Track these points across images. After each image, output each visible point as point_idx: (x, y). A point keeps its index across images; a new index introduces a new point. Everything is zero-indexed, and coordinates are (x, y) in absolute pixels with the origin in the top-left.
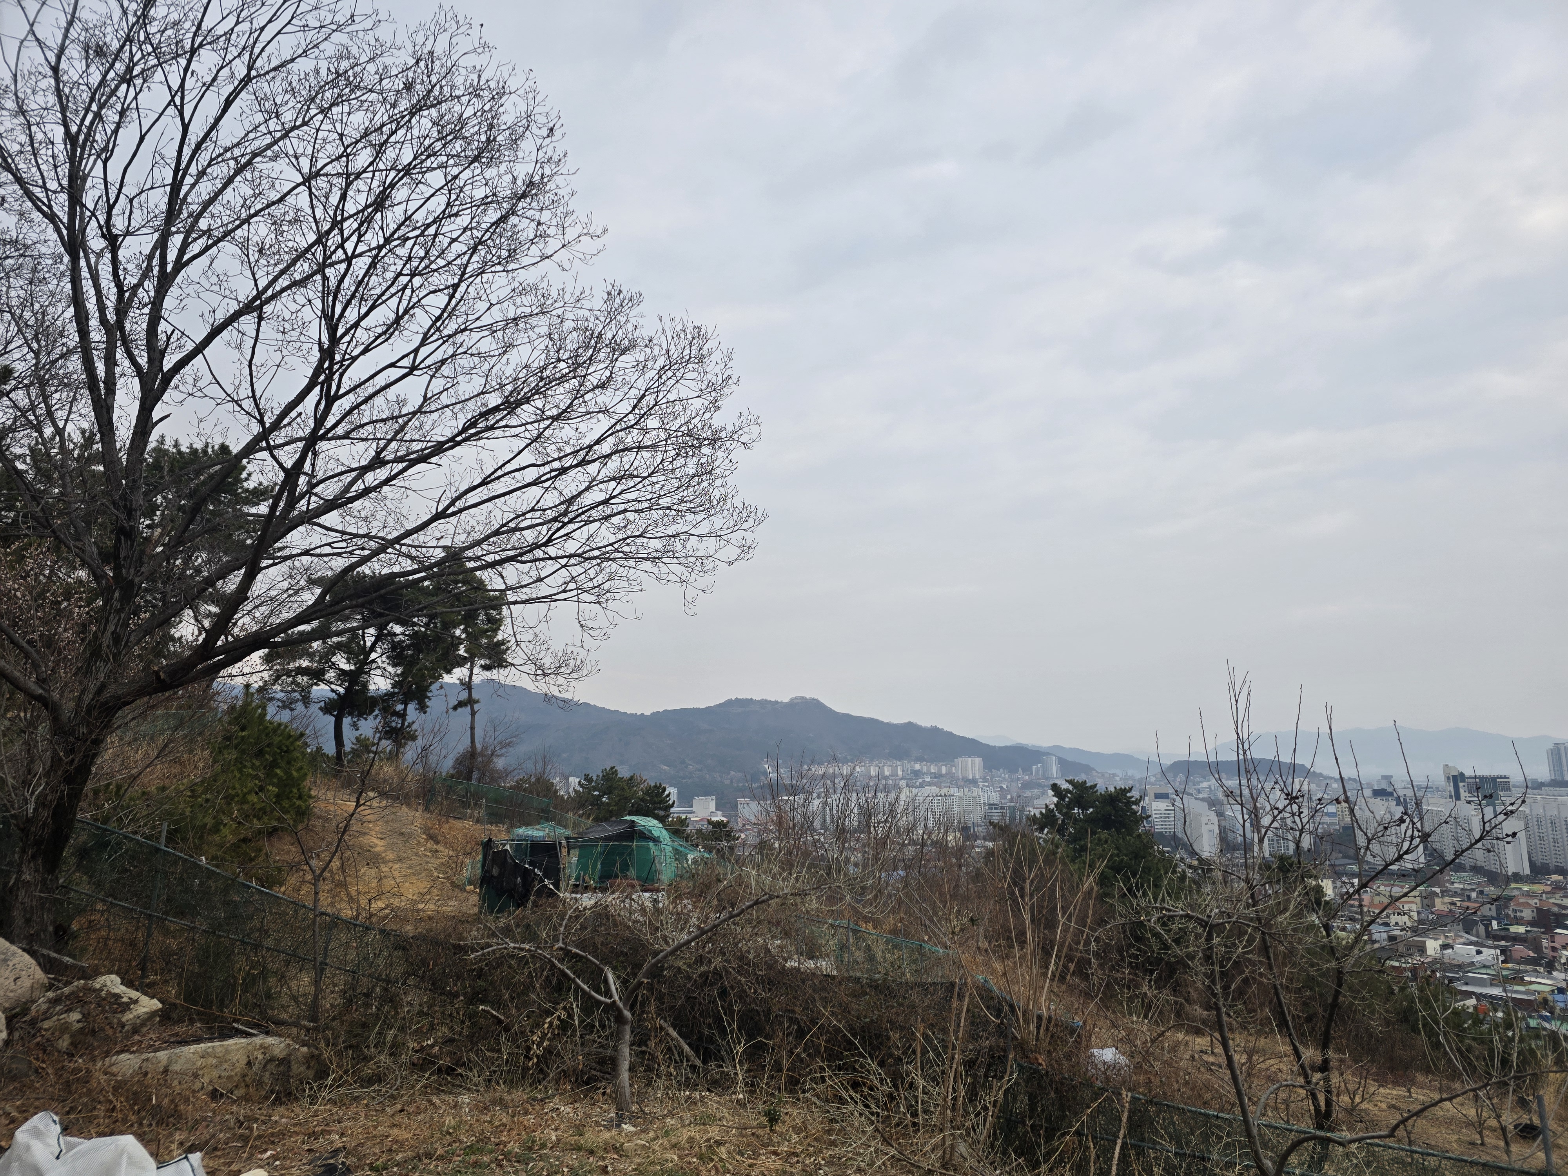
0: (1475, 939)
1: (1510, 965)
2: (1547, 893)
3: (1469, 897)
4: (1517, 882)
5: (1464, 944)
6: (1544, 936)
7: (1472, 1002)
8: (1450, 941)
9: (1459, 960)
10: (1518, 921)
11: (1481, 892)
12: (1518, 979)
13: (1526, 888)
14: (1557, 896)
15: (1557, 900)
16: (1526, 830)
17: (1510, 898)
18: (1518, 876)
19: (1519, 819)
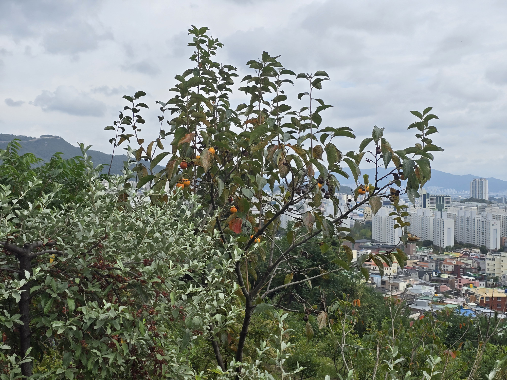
0: (423, 281)
1: (438, 295)
2: (460, 257)
3: (423, 259)
4: (447, 251)
5: (418, 284)
6: (456, 280)
7: (418, 314)
8: (411, 283)
9: (415, 293)
10: (445, 272)
11: (430, 257)
12: (441, 302)
13: (451, 255)
14: (465, 259)
15: (465, 260)
16: (455, 225)
17: (443, 260)
18: (448, 249)
19: (452, 218)
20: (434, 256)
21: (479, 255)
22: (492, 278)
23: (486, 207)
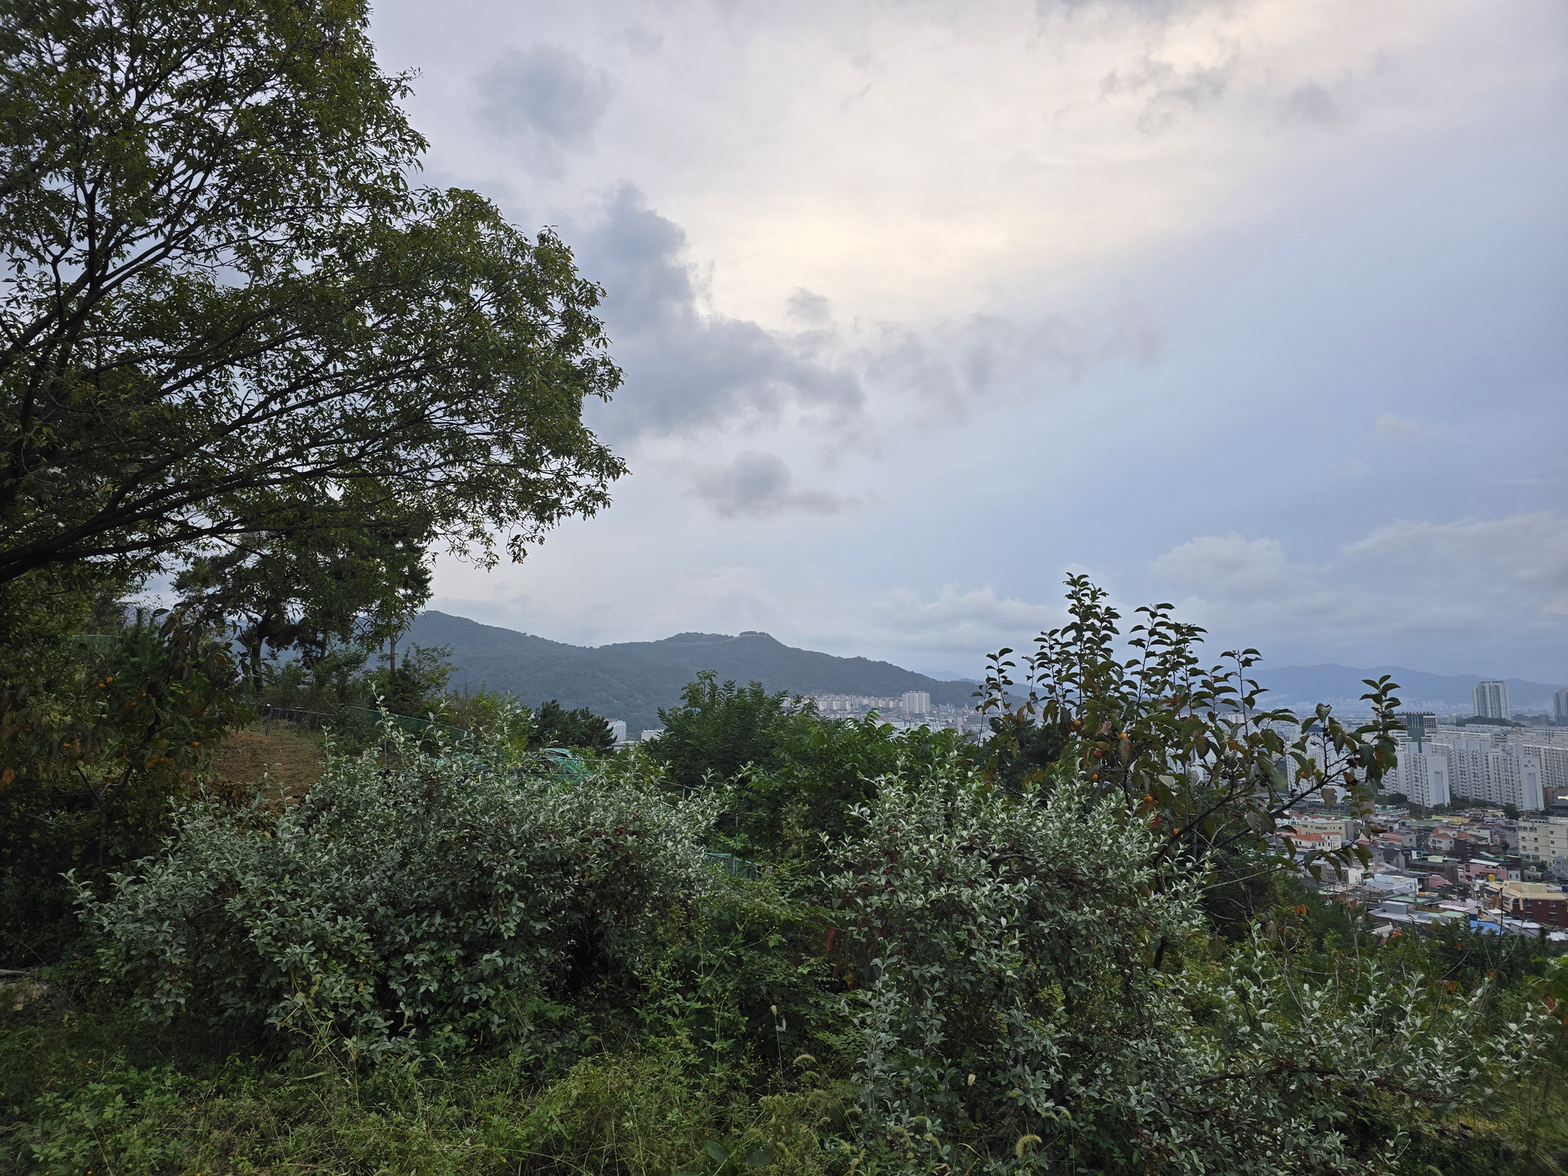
0: (1395, 868)
1: (1427, 893)
2: (1465, 825)
3: (1391, 828)
4: (1437, 814)
5: (1385, 873)
7: (1390, 927)
9: (1379, 888)
10: (1437, 851)
11: (1404, 824)
12: (1432, 907)
13: (1445, 820)
14: (1475, 828)
15: (1474, 831)
16: (1449, 766)
17: (1430, 830)
18: (1439, 809)
19: (1443, 754)
20: (1413, 822)
21: (1503, 820)
22: (1533, 864)
23: (1509, 732)
